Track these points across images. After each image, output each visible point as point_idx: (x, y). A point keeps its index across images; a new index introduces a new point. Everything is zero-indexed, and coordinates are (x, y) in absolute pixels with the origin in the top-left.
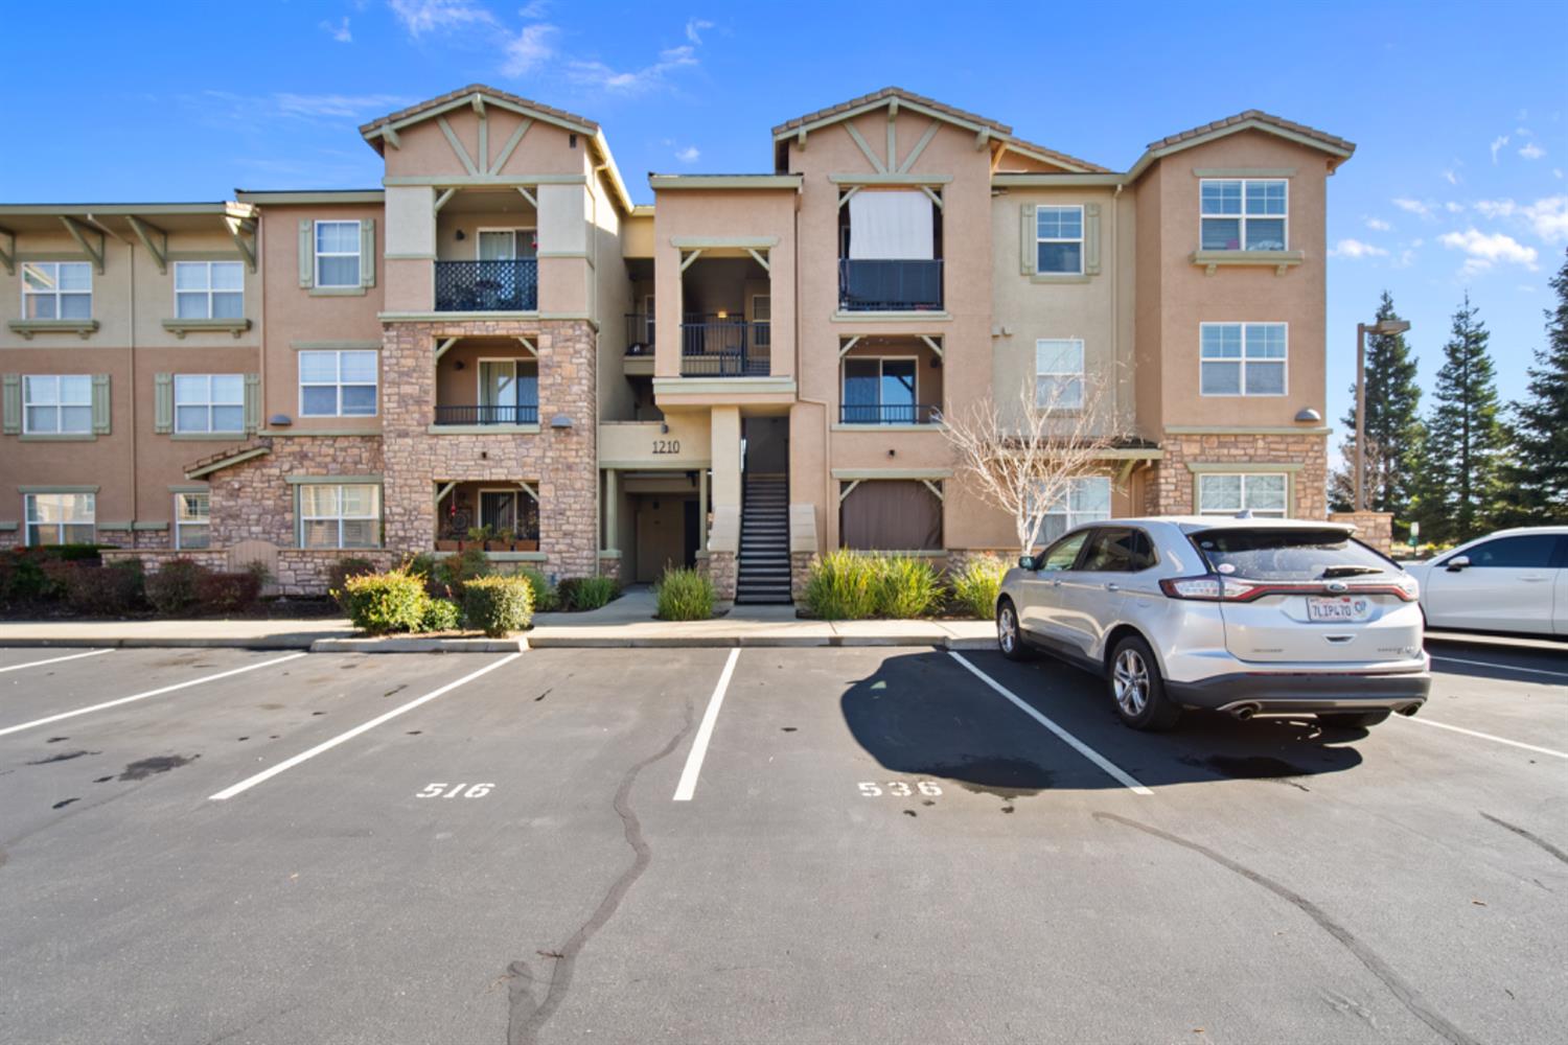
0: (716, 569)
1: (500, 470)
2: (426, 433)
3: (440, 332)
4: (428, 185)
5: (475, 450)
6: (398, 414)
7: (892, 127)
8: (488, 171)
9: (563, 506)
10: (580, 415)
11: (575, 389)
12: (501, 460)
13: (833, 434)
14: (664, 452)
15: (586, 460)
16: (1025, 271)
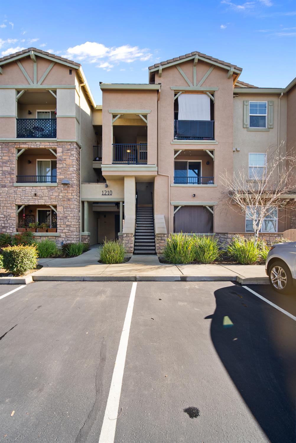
0: (125, 240)
1: (42, 201)
2: (13, 186)
3: (18, 146)
4: (13, 88)
5: (32, 193)
7: (195, 68)
8: (37, 83)
9: (66, 215)
10: (73, 179)
11: (71, 169)
12: (42, 197)
13: (171, 187)
14: (106, 195)
15: (76, 197)
16: (245, 126)
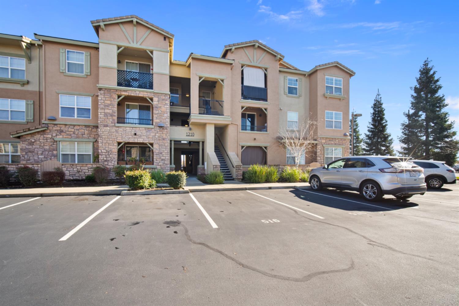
0: (215, 170)
1: (141, 139)
2: (114, 126)
3: (119, 93)
4: (115, 45)
5: (132, 132)
6: (104, 119)
7: (255, 50)
8: (137, 43)
9: (161, 151)
10: (167, 123)
11: (166, 115)
12: (141, 136)
14: (190, 136)
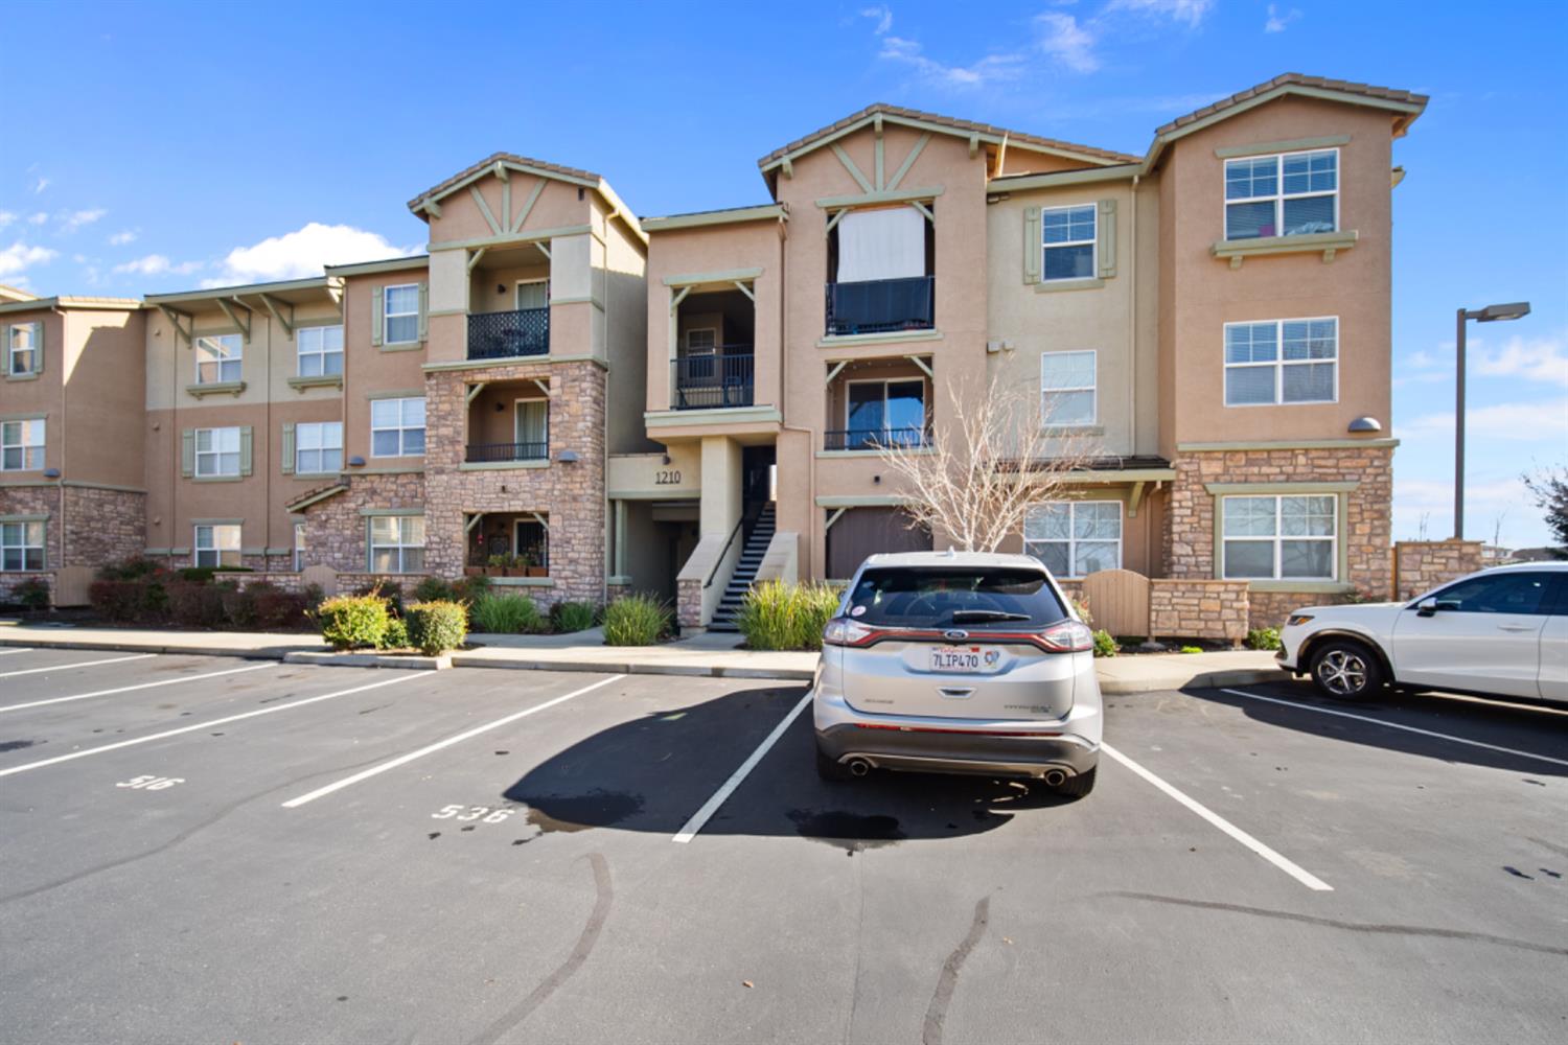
0: (684, 596)
1: (517, 502)
2: (457, 470)
3: (470, 379)
4: (462, 248)
6: (436, 453)
7: (880, 144)
8: (510, 230)
9: (569, 535)
10: (584, 450)
11: (581, 425)
12: (518, 493)
13: (819, 462)
15: (590, 491)
16: (1029, 280)
